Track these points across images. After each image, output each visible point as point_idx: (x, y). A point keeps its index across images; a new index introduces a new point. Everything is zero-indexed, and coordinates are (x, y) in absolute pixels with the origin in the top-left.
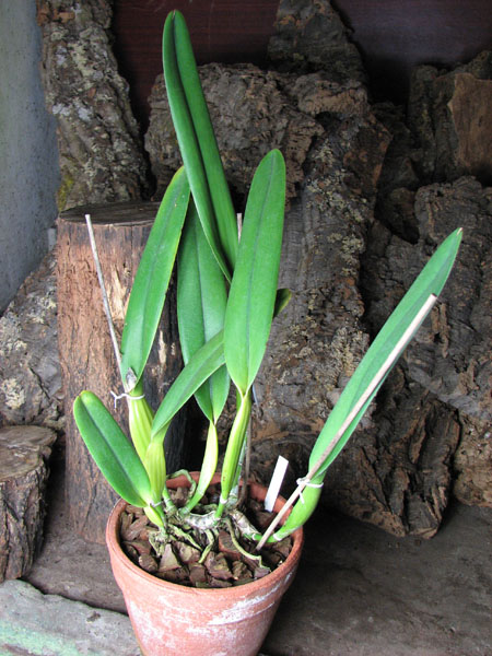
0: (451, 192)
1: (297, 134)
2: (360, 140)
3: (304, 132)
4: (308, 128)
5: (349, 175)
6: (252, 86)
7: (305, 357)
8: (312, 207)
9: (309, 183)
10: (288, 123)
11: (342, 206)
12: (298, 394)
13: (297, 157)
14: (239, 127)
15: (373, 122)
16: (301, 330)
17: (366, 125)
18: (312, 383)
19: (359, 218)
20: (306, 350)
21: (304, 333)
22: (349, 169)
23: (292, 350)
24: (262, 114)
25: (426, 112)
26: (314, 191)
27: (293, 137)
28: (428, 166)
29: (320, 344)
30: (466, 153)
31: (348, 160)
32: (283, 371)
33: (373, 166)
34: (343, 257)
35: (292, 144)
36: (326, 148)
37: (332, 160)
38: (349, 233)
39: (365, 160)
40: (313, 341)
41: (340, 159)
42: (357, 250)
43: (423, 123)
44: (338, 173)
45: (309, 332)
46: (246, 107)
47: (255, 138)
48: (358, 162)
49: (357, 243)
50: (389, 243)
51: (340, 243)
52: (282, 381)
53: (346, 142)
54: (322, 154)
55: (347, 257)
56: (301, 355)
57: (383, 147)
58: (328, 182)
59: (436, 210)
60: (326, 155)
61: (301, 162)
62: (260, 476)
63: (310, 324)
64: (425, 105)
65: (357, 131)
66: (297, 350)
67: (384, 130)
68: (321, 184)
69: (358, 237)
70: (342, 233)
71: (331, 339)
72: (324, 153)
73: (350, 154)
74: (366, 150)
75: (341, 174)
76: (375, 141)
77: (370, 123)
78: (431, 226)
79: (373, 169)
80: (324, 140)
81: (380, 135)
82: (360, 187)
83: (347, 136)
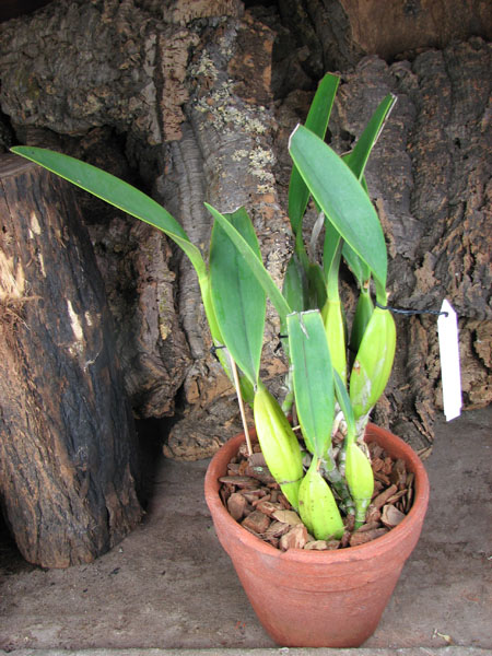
0: (356, 77)
1: (171, 48)
2: (241, 44)
3: (177, 44)
4: (182, 39)
5: (238, 84)
6: (107, 9)
8: (206, 128)
9: (196, 103)
10: (158, 39)
11: (239, 120)
13: (176, 75)
14: (102, 59)
15: (251, 21)
17: (243, 27)
19: (261, 128)
22: (236, 78)
24: (126, 37)
25: (300, 7)
26: (203, 110)
27: (166, 53)
28: (316, 65)
30: (360, 33)
31: (234, 68)
33: (261, 69)
34: (254, 173)
35: (166, 61)
36: (205, 60)
37: (215, 73)
38: (255, 147)
39: (251, 65)
41: (225, 69)
42: (269, 163)
43: (299, 20)
44: (225, 85)
46: (105, 33)
47: (125, 65)
48: (246, 68)
49: (267, 156)
51: (247, 160)
53: (227, 50)
54: (203, 68)
55: (259, 173)
57: (268, 47)
58: (217, 96)
59: (345, 99)
60: (208, 67)
61: (182, 79)
65: (236, 35)
67: (265, 28)
68: (210, 101)
69: (265, 149)
70: (247, 149)
72: (206, 66)
73: (233, 62)
74: (249, 53)
75: (229, 85)
76: (257, 42)
77: (248, 24)
78: (343, 118)
79: (262, 73)
80: (201, 51)
81: (262, 34)
82: (254, 95)
83: (225, 43)
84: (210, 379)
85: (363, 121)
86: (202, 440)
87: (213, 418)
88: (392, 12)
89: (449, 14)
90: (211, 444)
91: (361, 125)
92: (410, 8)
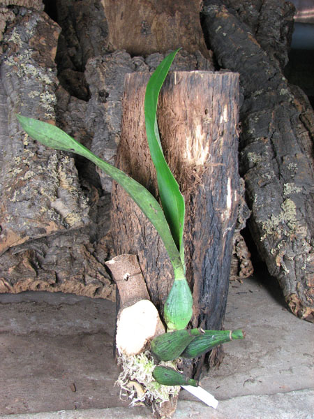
2: (39, 29)
4: (3, 13)
5: (35, 52)
7: (29, 179)
8: (11, 76)
9: (6, 59)
11: (35, 74)
12: (30, 207)
15: (47, 18)
16: (22, 160)
17: (42, 20)
18: (39, 197)
19: (49, 81)
20: (29, 174)
21: (25, 161)
22: (34, 50)
23: (18, 175)
25: (71, 26)
26: (10, 64)
29: (40, 167)
31: (33, 43)
32: (13, 192)
33: (50, 48)
34: (43, 106)
36: (15, 34)
37: (21, 43)
38: (44, 91)
39: (44, 44)
40: (33, 167)
41: (27, 42)
42: (52, 102)
43: (70, 33)
44: (26, 52)
45: (29, 160)
48: (40, 45)
49: (52, 98)
50: (69, 102)
51: (38, 98)
52: (14, 199)
53: (30, 31)
54: (13, 38)
55: (46, 106)
56: (26, 177)
57: (56, 35)
58: (21, 57)
60: (16, 38)
62: (7, 281)
63: (28, 154)
64: (70, 22)
65: (36, 24)
66: (23, 175)
67: (55, 23)
68: (16, 59)
69: (50, 93)
70: (39, 91)
71: (47, 164)
72: (14, 37)
73: (33, 39)
74: (44, 36)
75: (29, 53)
76: (49, 31)
77: (45, 19)
78: (102, 82)
79: (51, 50)
80: (13, 28)
81: (53, 27)
82: (44, 62)
83: (29, 26)
85: (115, 85)
88: (134, 30)
89: (166, 40)
91: (114, 87)
92: (145, 30)
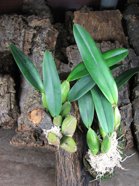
1: (28, 33)
2: (49, 34)
3: (30, 32)
4: (31, 31)
5: (46, 45)
6: (14, 20)
7: (35, 103)
8: (35, 56)
9: (34, 49)
10: (25, 30)
13: (29, 41)
14: (12, 33)
15: (52, 28)
16: (33, 95)
17: (50, 29)
20: (35, 101)
21: (34, 96)
22: (46, 43)
24: (17, 28)
26: (35, 51)
27: (27, 34)
31: (46, 41)
32: (28, 108)
33: (53, 42)
35: (27, 37)
36: (38, 37)
37: (40, 41)
39: (51, 40)
40: (37, 98)
41: (43, 40)
44: (42, 45)
45: (36, 95)
46: (13, 26)
47: (16, 36)
48: (49, 41)
50: (60, 65)
53: (45, 35)
54: (37, 39)
57: (56, 36)
58: (40, 48)
59: (72, 53)
60: (39, 39)
61: (30, 42)
63: (36, 93)
64: (70, 23)
65: (48, 31)
66: (32, 101)
67: (56, 30)
68: (37, 49)
72: (38, 39)
73: (46, 39)
74: (51, 37)
75: (44, 45)
76: (53, 34)
77: (52, 29)
78: (71, 58)
79: (53, 43)
80: (37, 35)
81: (55, 32)
82: (50, 49)
83: (45, 33)
84: (24, 125)
85: (76, 60)
86: (20, 141)
87: (24, 135)
88: (90, 31)
90: (22, 142)
91: (75, 61)
92: (95, 30)
